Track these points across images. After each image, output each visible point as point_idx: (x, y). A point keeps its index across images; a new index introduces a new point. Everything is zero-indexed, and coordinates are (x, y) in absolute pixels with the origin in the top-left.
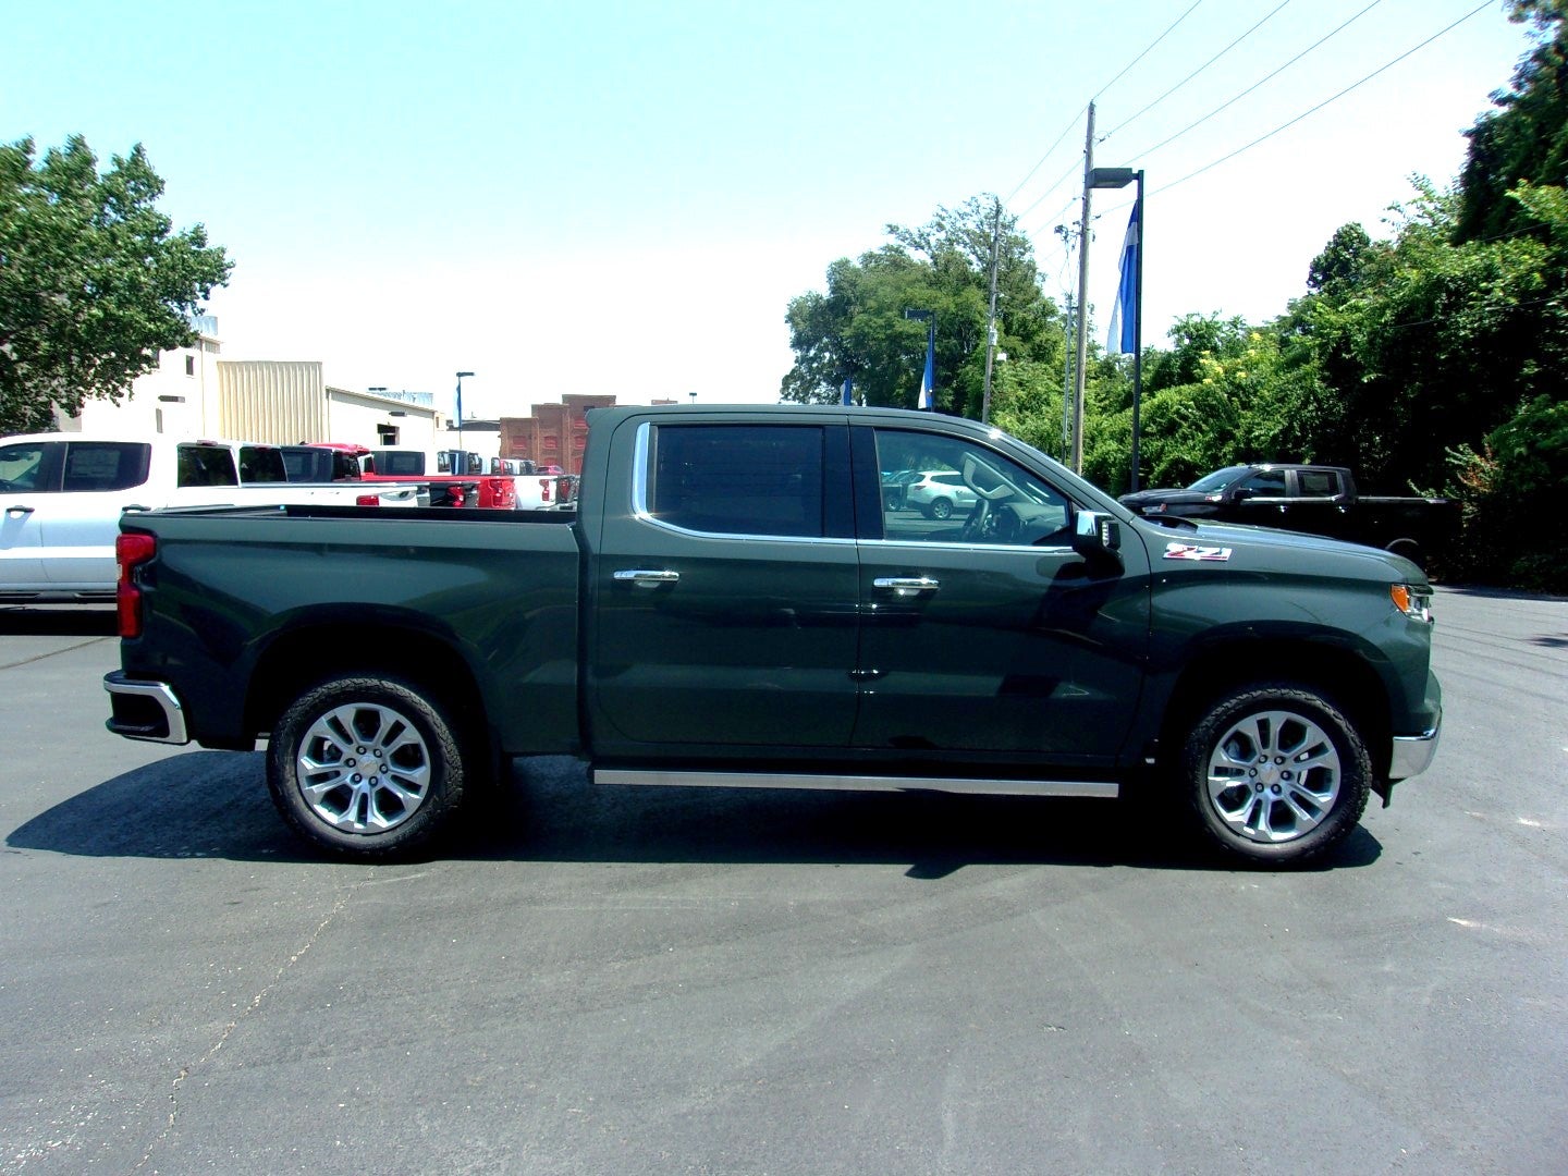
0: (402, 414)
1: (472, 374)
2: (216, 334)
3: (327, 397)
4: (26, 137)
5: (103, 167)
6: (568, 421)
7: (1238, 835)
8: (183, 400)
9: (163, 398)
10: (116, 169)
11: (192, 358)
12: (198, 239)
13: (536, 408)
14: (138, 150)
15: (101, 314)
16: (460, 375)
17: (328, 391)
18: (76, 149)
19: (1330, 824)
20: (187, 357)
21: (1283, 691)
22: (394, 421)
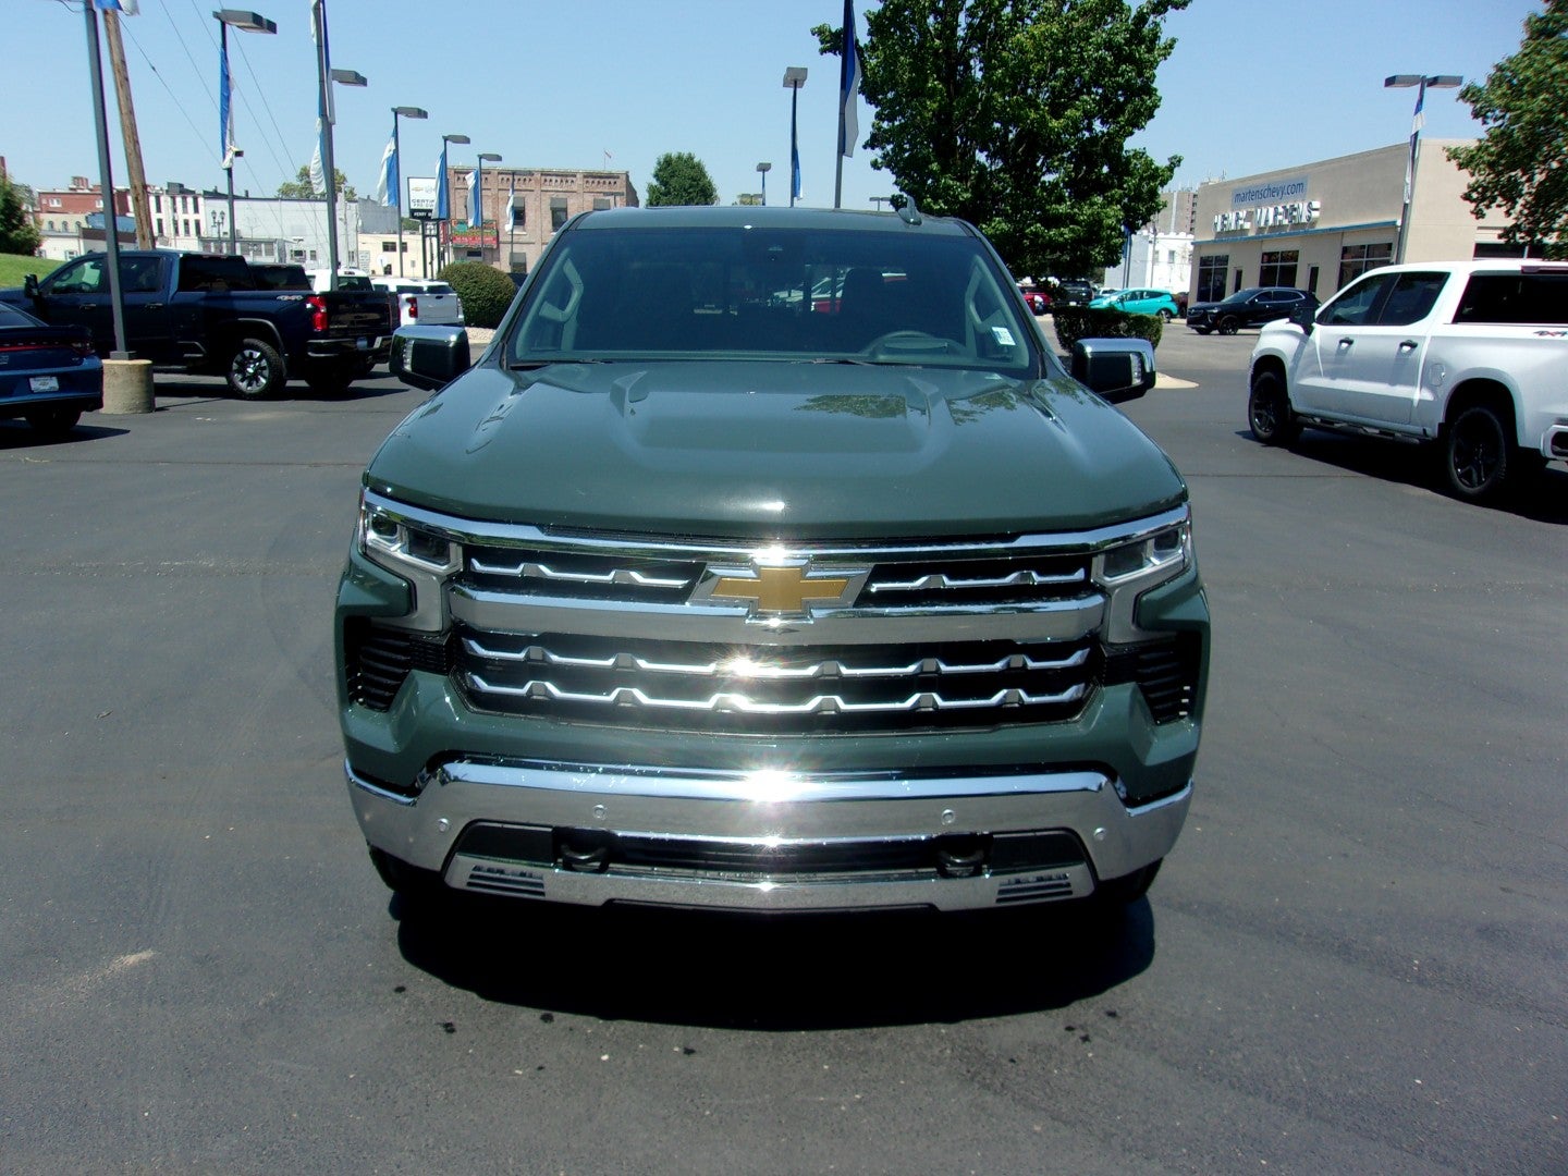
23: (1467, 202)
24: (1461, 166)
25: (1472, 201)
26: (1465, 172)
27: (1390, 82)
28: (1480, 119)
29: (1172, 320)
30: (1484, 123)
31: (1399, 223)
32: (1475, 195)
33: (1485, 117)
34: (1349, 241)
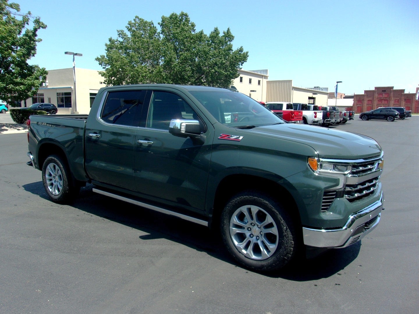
0: (316, 94)
1: (341, 82)
2: (267, 74)
3: (293, 90)
4: (201, 30)
5: (221, 34)
6: (376, 95)
7: (240, 252)
8: (256, 91)
9: (251, 91)
10: (224, 35)
11: (260, 81)
12: (241, 50)
13: (366, 92)
14: (228, 29)
15: (214, 71)
16: (337, 82)
17: (293, 88)
18: (215, 30)
19: (273, 258)
20: (259, 80)
21: (255, 198)
22: (314, 96)
23: (104, 84)
24: (102, 76)
25: (106, 84)
26: (103, 77)
27: (66, 53)
28: (101, 65)
29: (6, 112)
30: (102, 66)
31: (72, 87)
32: (106, 83)
33: (102, 65)
34: (59, 91)
